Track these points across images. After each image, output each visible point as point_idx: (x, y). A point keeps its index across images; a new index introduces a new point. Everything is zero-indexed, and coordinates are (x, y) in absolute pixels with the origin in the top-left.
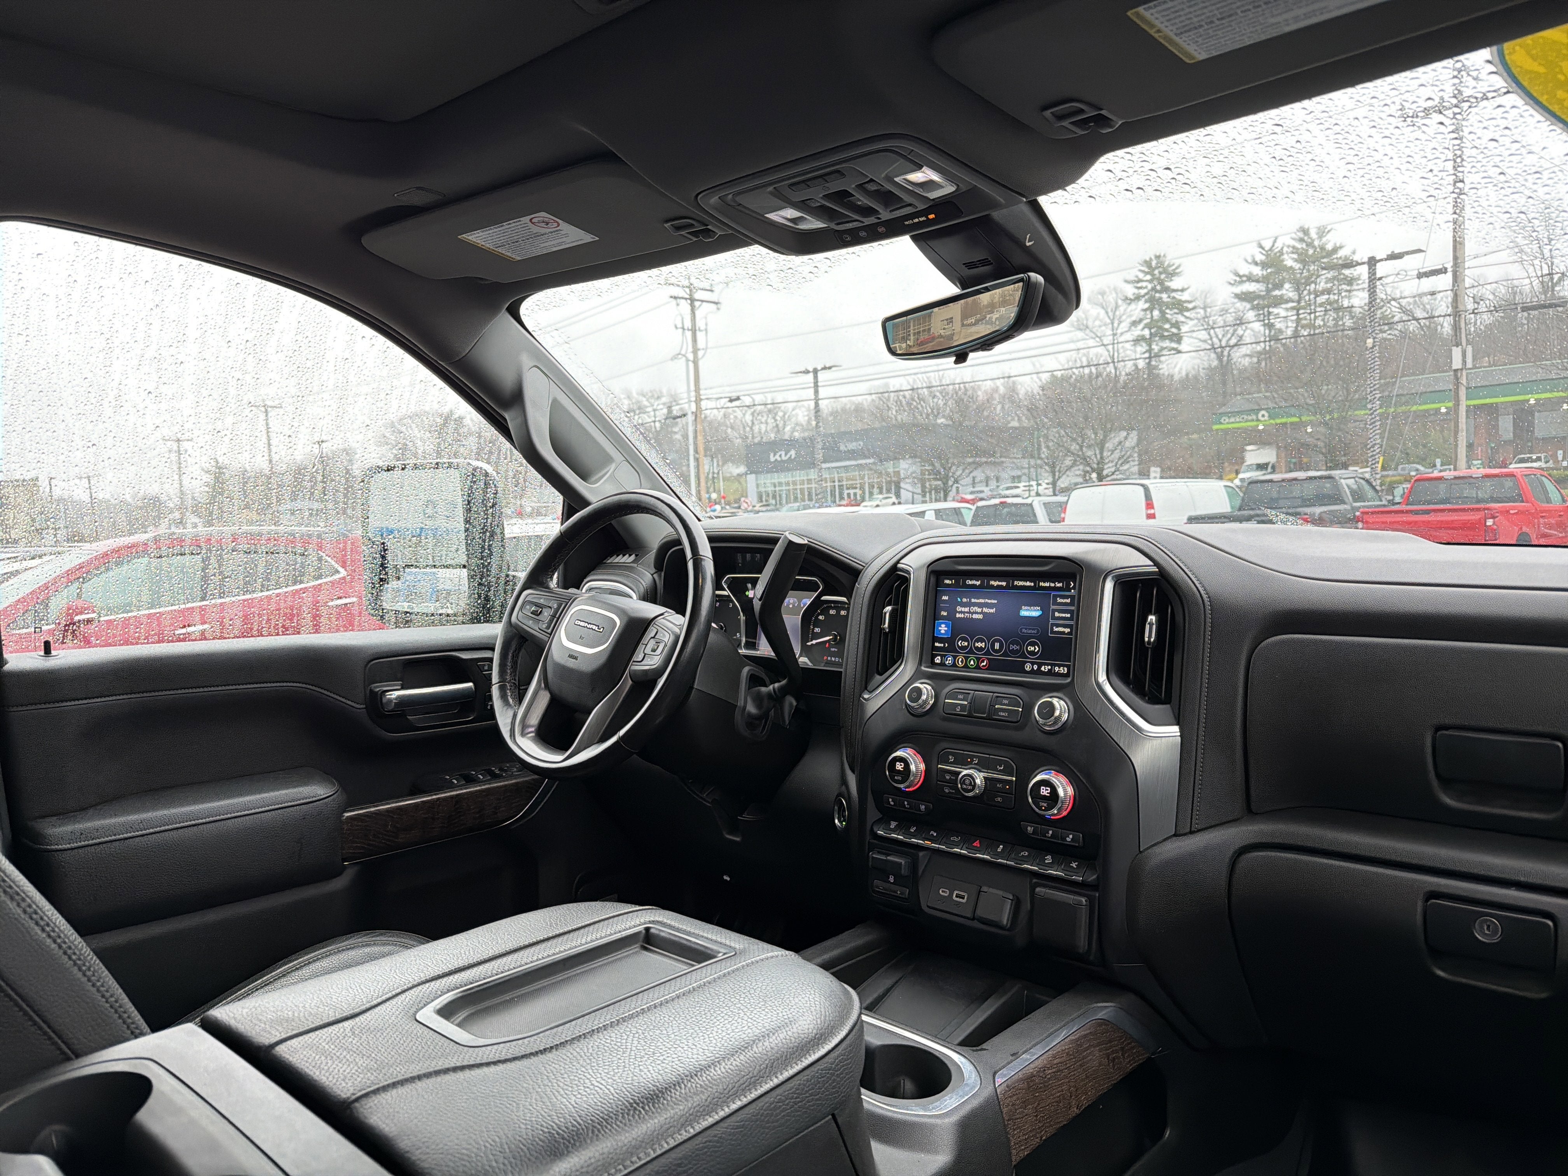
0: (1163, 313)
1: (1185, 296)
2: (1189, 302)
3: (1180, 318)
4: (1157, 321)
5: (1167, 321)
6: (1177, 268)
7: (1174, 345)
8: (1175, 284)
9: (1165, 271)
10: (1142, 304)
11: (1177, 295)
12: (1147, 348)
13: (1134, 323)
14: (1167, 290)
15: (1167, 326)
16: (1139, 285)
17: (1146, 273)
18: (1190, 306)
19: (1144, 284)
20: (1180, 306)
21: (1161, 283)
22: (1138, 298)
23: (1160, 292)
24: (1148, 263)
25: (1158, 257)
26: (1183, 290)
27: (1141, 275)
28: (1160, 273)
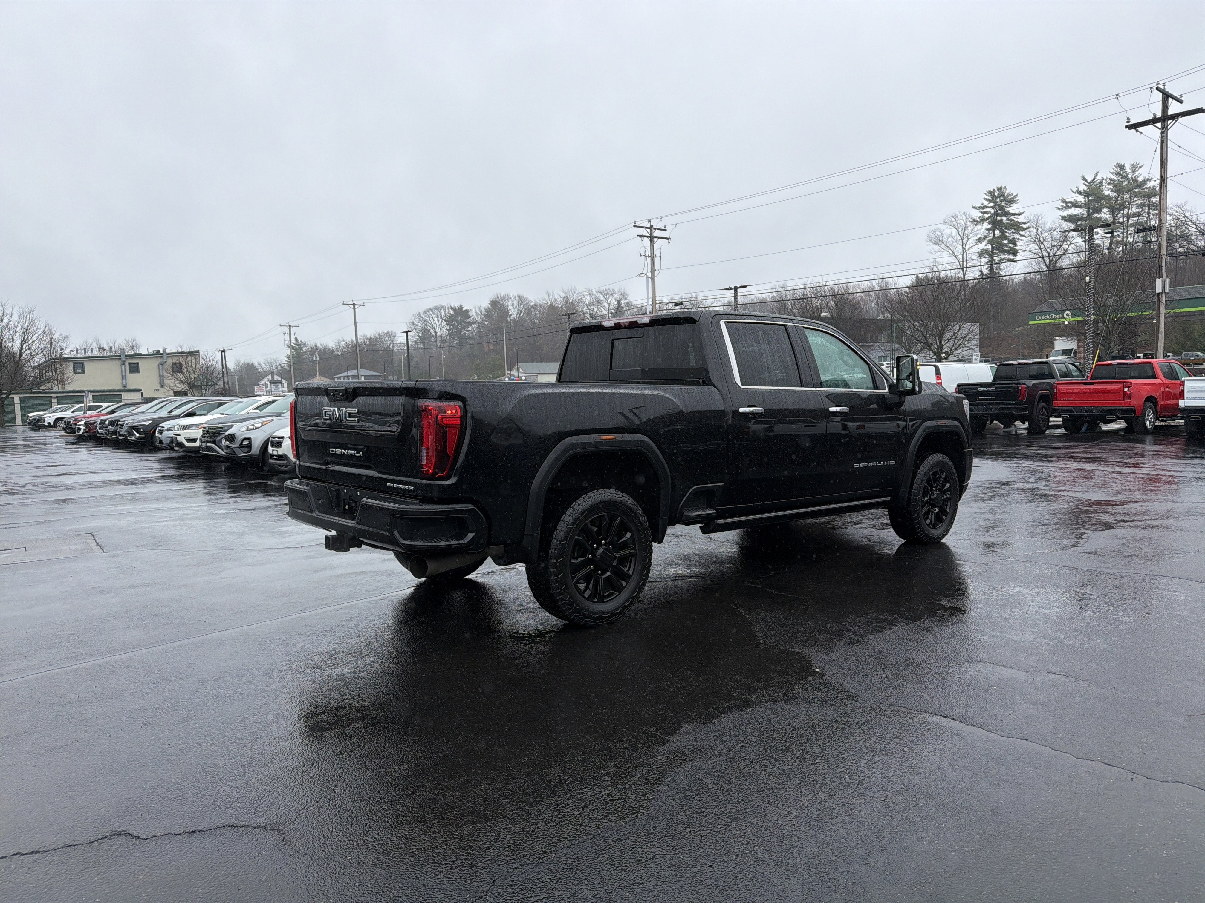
0: (1003, 233)
1: (1021, 219)
2: (1024, 223)
3: (1017, 236)
4: (998, 238)
5: (1006, 238)
6: (1015, 197)
7: (1011, 257)
8: (1013, 209)
9: (1005, 200)
10: (986, 226)
11: (1015, 218)
12: (990, 259)
13: (980, 240)
14: (1007, 214)
15: (1005, 242)
16: (985, 210)
17: (990, 201)
18: (1025, 226)
19: (988, 210)
20: (1017, 227)
21: (1002, 208)
22: (983, 220)
23: (1001, 216)
24: (992, 193)
25: (1000, 189)
26: (1019, 214)
27: (986, 203)
28: (1001, 201)
